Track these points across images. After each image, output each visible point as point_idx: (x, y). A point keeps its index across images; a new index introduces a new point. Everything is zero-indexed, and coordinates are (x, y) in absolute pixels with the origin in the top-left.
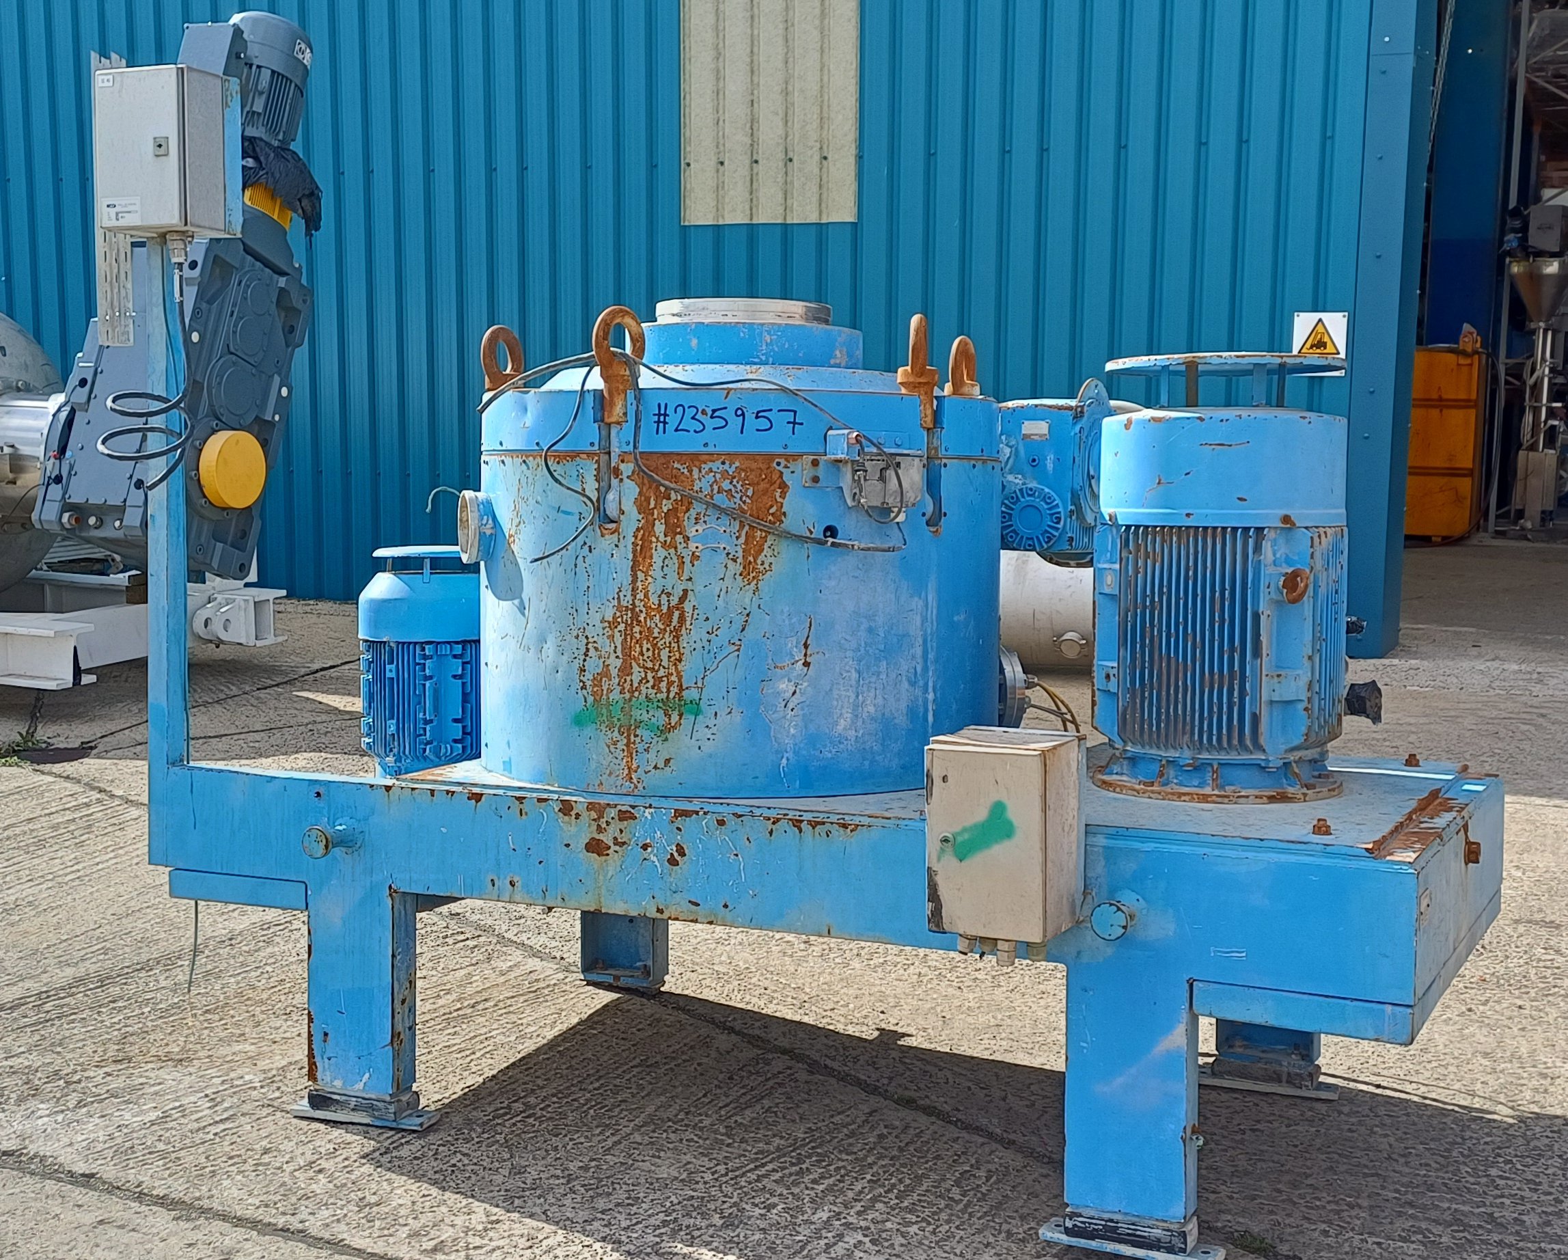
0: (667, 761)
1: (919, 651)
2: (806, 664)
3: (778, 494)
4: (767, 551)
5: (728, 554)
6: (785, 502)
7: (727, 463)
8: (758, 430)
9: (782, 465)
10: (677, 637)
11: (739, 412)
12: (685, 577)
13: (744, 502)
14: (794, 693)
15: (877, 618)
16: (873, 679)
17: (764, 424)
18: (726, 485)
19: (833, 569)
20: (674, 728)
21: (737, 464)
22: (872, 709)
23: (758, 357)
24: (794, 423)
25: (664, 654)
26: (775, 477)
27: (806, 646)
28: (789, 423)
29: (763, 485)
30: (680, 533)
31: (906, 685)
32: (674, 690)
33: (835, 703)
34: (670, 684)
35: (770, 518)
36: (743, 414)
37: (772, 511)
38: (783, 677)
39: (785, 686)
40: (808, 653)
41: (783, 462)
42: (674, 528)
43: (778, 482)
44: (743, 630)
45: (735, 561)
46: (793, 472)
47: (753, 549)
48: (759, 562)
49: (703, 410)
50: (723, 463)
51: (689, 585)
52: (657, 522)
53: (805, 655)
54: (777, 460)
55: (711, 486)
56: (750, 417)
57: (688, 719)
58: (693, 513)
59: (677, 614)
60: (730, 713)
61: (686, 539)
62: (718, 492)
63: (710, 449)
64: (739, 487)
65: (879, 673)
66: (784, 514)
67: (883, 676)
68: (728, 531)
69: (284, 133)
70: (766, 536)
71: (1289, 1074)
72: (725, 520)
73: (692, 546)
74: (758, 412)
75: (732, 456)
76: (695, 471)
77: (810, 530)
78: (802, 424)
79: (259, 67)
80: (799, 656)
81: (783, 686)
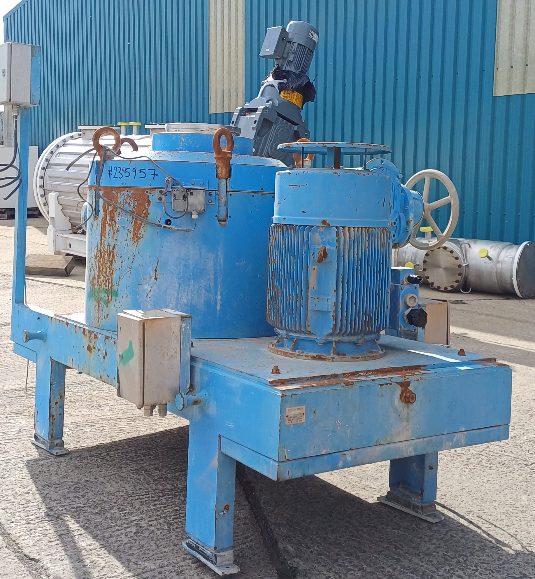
0: (108, 315)
1: (212, 277)
2: (156, 279)
3: (146, 205)
4: (142, 229)
5: (128, 230)
6: (149, 208)
7: (129, 191)
8: (140, 178)
9: (149, 192)
10: (112, 264)
11: (134, 170)
12: (115, 239)
13: (134, 208)
14: (151, 290)
15: (189, 261)
16: (187, 287)
17: (143, 175)
18: (128, 201)
19: (169, 238)
20: (110, 301)
21: (132, 192)
22: (185, 301)
23: (179, 148)
24: (154, 175)
25: (108, 270)
26: (146, 197)
27: (156, 271)
28: (152, 174)
29: (141, 201)
30: (114, 220)
31: (204, 291)
32: (110, 286)
33: (168, 296)
34: (109, 283)
35: (143, 215)
36: (135, 171)
37: (144, 212)
38: (146, 284)
39: (147, 287)
40: (157, 274)
41: (149, 191)
42: (112, 219)
43: (147, 200)
44: (132, 262)
45: (130, 232)
46: (153, 196)
47: (137, 228)
48: (139, 234)
49: (123, 169)
50: (127, 191)
51: (116, 242)
52: (108, 215)
53: (156, 275)
54: (147, 190)
55: (124, 201)
56: (138, 171)
57: (114, 298)
58: (118, 211)
59: (112, 254)
60: (127, 297)
61: (115, 222)
62: (126, 204)
63: (124, 185)
64: (132, 201)
65: (189, 285)
66: (149, 213)
67: (192, 287)
68: (128, 220)
69: (302, 68)
70: (141, 223)
71: (414, 505)
72: (128, 215)
73: (117, 225)
74: (141, 170)
75: (131, 188)
76: (119, 194)
77: (159, 221)
78: (157, 175)
79: (294, 43)
80: (153, 275)
81: (146, 287)
